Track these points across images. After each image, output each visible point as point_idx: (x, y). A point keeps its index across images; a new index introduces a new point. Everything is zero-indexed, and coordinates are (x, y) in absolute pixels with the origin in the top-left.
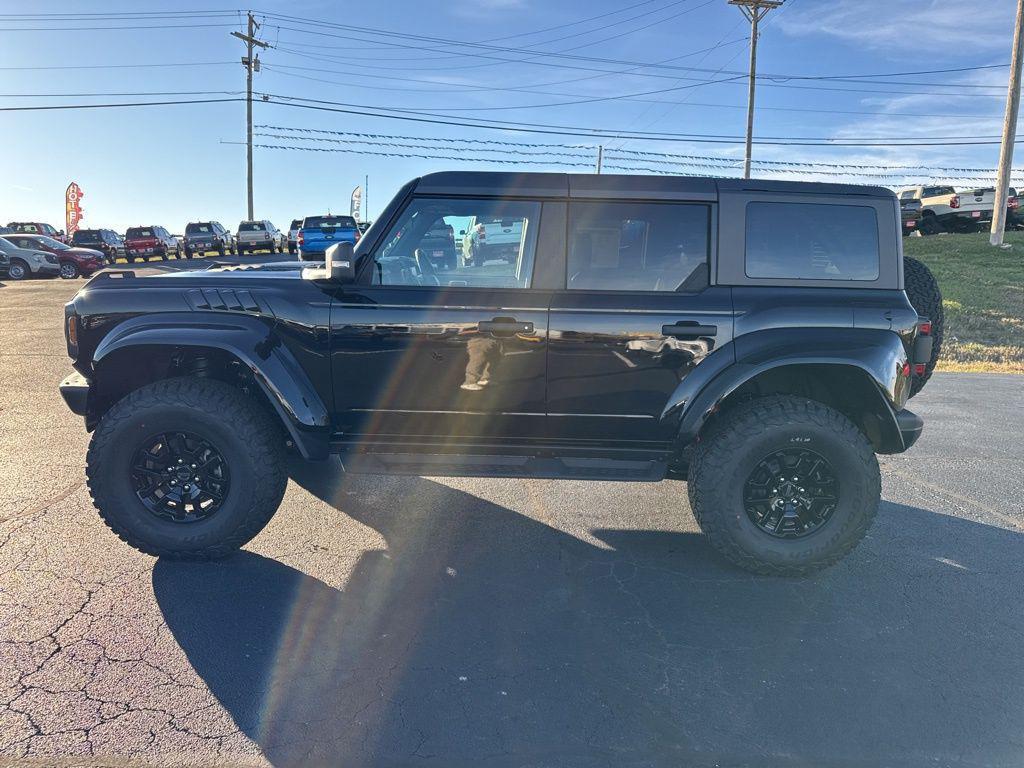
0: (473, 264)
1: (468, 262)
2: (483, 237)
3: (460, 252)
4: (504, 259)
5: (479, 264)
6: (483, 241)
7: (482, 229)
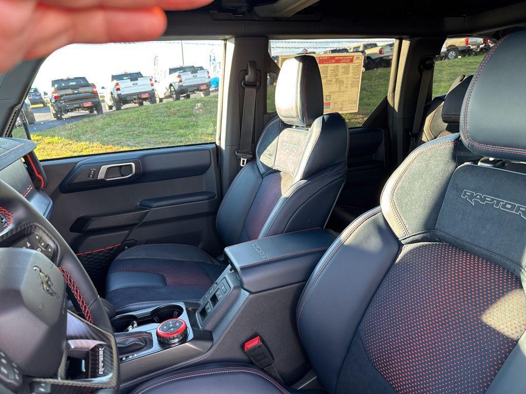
0: (114, 108)
1: (111, 107)
2: (118, 89)
3: (103, 101)
4: (135, 103)
5: (118, 109)
6: (119, 92)
7: (117, 84)
